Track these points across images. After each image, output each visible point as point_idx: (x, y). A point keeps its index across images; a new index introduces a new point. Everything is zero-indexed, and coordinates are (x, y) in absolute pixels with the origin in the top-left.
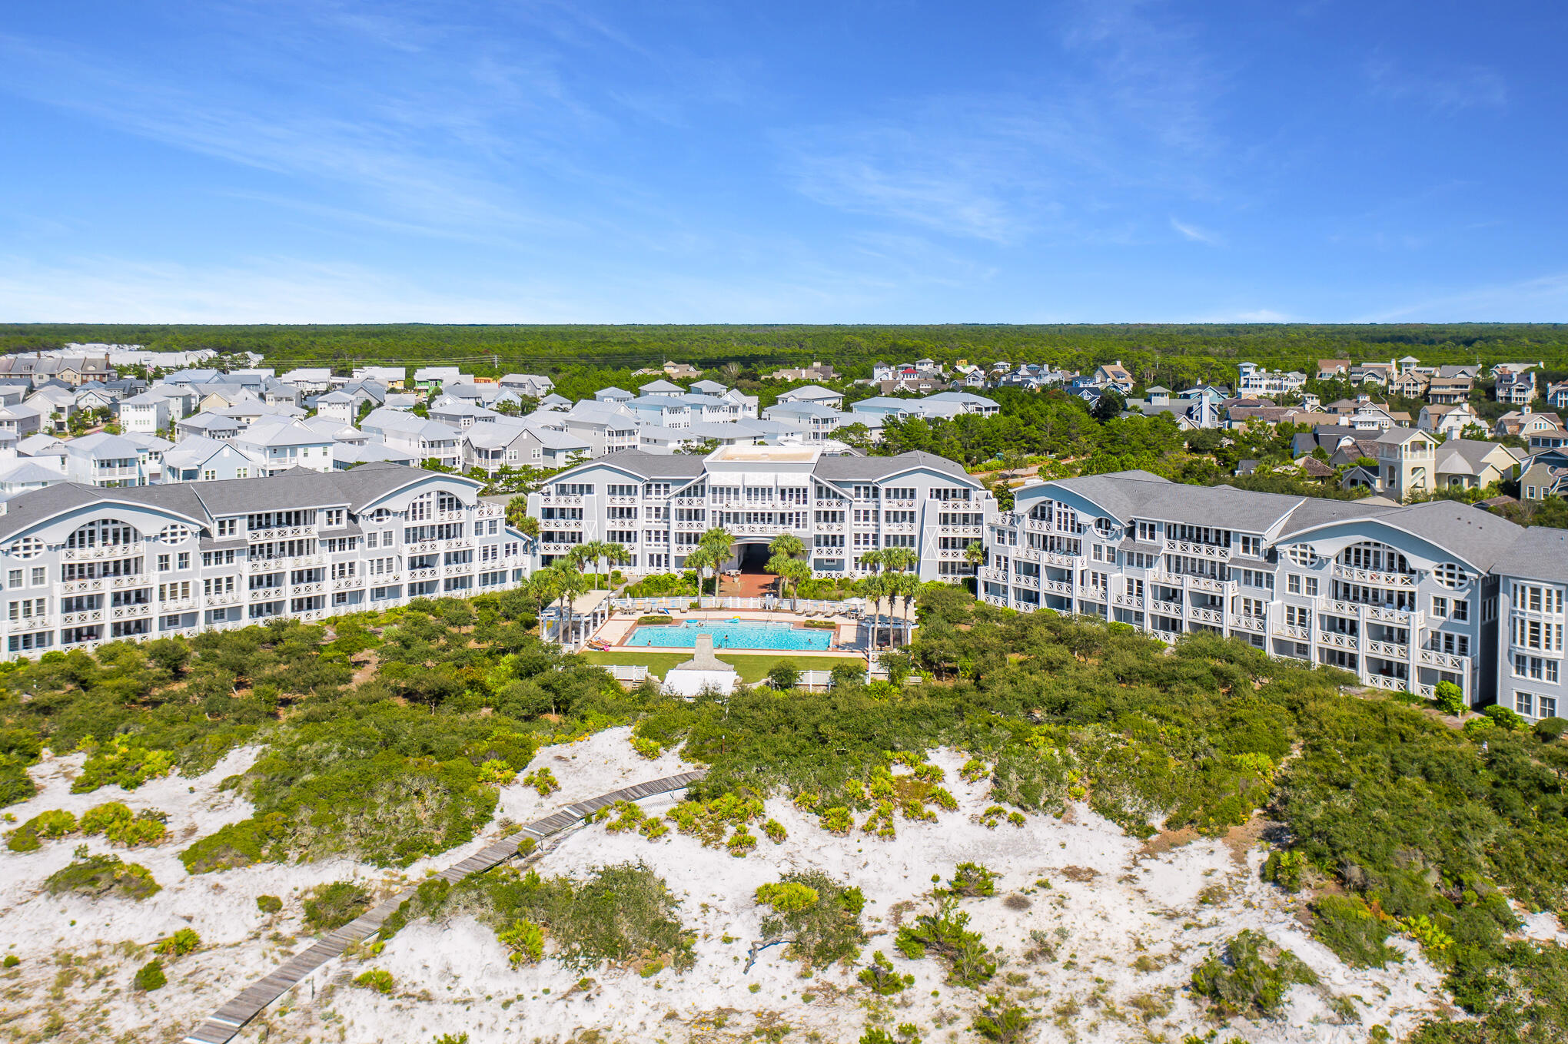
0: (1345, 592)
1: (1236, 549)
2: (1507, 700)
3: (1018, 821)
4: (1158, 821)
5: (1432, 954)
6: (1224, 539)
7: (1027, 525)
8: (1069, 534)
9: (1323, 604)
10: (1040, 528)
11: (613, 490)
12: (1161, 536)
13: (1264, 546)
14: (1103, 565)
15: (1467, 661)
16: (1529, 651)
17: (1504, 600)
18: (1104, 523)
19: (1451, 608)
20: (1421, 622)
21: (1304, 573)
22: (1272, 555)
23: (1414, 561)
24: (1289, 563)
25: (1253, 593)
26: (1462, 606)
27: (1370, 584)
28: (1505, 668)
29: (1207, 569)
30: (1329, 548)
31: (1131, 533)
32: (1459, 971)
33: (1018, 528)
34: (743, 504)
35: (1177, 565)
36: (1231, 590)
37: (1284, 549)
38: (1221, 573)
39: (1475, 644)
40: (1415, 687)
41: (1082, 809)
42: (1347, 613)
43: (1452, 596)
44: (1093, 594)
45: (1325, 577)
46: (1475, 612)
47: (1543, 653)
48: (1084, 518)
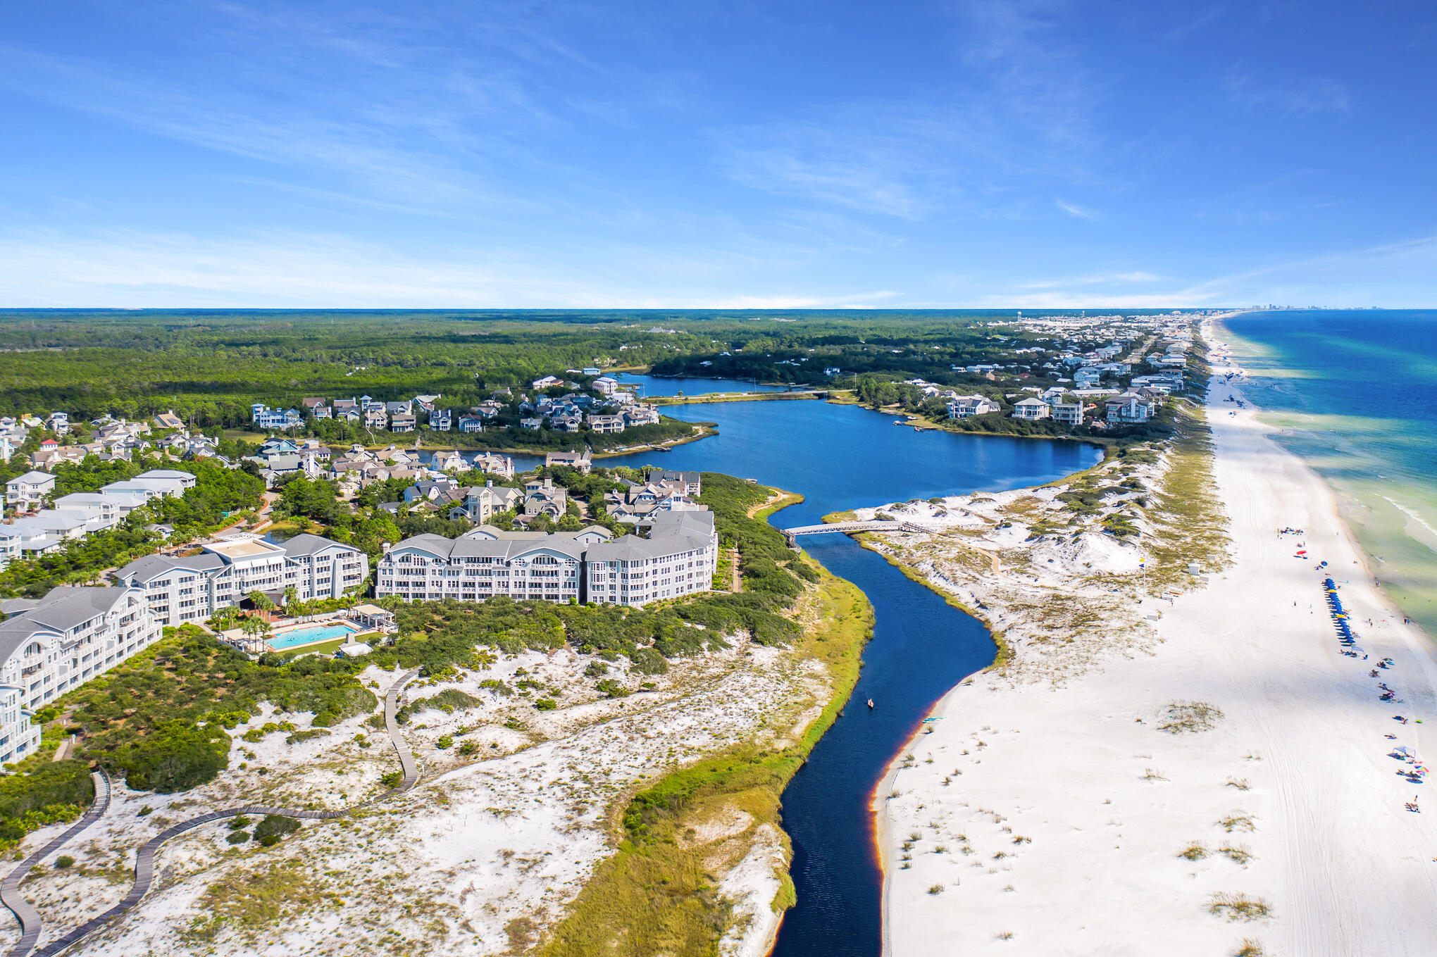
0: (535, 573)
1: (494, 563)
2: (590, 599)
3: (515, 657)
4: (547, 648)
5: (626, 656)
6: (489, 560)
7: (399, 565)
8: (420, 567)
9: (529, 579)
10: (405, 566)
11: (181, 580)
12: (463, 563)
13: (505, 561)
14: (437, 578)
15: (577, 590)
16: (596, 583)
17: (589, 569)
18: (437, 561)
19: (570, 573)
20: (562, 579)
21: (520, 569)
22: (508, 564)
23: (559, 560)
24: (515, 566)
25: (502, 579)
26: (573, 572)
27: (542, 570)
28: (589, 589)
29: (480, 572)
30: (529, 559)
31: (449, 563)
32: (631, 656)
33: (394, 567)
34: (250, 577)
35: (469, 573)
36: (494, 579)
37: (513, 561)
38: (489, 573)
39: (578, 583)
40: (561, 601)
41: (528, 650)
42: (538, 581)
43: (570, 569)
44: (435, 589)
45: (528, 570)
46: (578, 573)
47: (600, 583)
48: (428, 559)
